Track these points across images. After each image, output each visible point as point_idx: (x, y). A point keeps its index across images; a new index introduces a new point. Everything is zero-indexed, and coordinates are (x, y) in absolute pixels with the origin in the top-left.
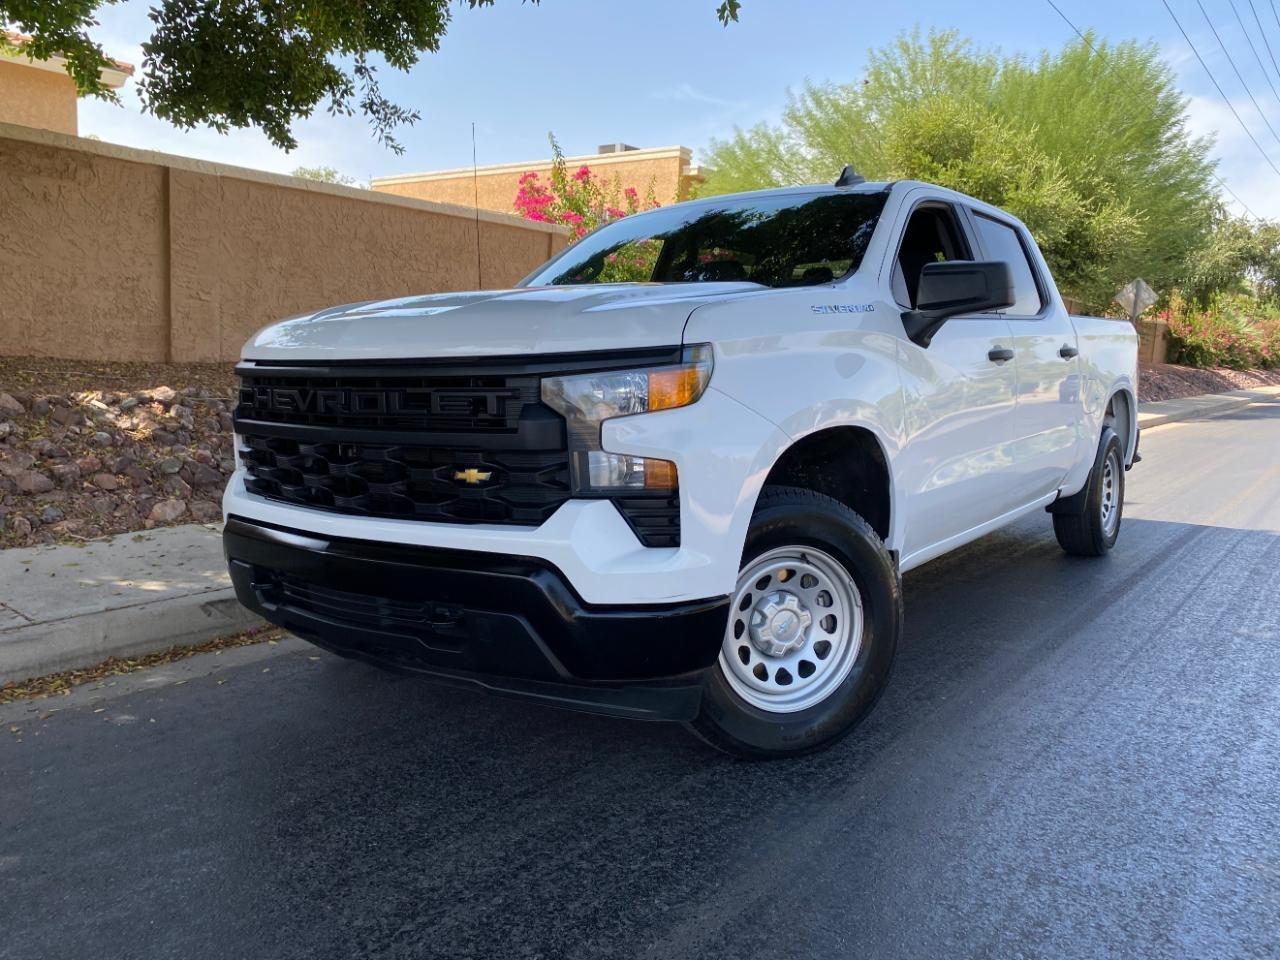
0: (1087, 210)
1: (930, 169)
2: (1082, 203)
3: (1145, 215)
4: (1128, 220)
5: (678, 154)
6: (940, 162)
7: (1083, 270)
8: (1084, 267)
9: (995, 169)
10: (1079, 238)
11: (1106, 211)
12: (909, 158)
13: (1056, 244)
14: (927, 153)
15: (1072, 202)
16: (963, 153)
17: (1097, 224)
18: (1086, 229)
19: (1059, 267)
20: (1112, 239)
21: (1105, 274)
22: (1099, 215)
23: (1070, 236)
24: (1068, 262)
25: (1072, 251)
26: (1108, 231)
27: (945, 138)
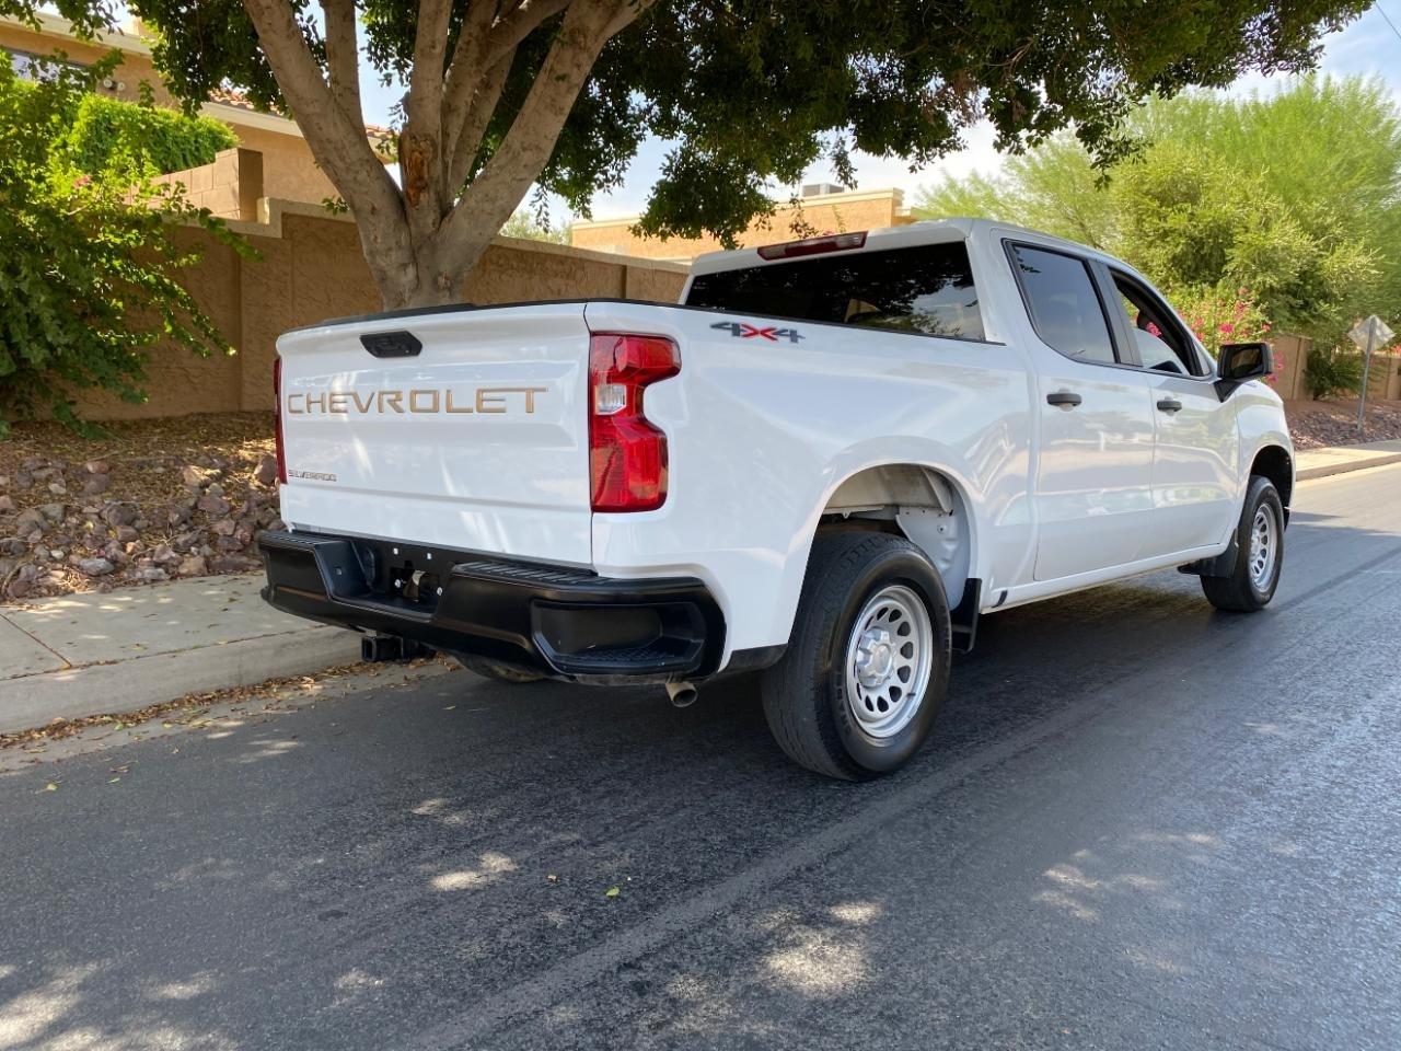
0: (1320, 250)
1: (1158, 213)
2: (1314, 243)
3: (1380, 253)
4: (1364, 260)
5: (890, 195)
6: (1168, 207)
7: (1316, 310)
8: (1317, 307)
9: (1226, 213)
10: (1312, 278)
11: (1339, 251)
12: (1136, 204)
13: (1288, 285)
14: (1155, 197)
15: (1304, 243)
16: (1192, 197)
17: (1330, 264)
18: (1320, 269)
19: (1291, 306)
20: (1347, 278)
21: (1339, 312)
22: (1332, 254)
23: (1303, 275)
24: (1301, 302)
25: (1306, 291)
26: (1343, 271)
27: (1174, 183)
